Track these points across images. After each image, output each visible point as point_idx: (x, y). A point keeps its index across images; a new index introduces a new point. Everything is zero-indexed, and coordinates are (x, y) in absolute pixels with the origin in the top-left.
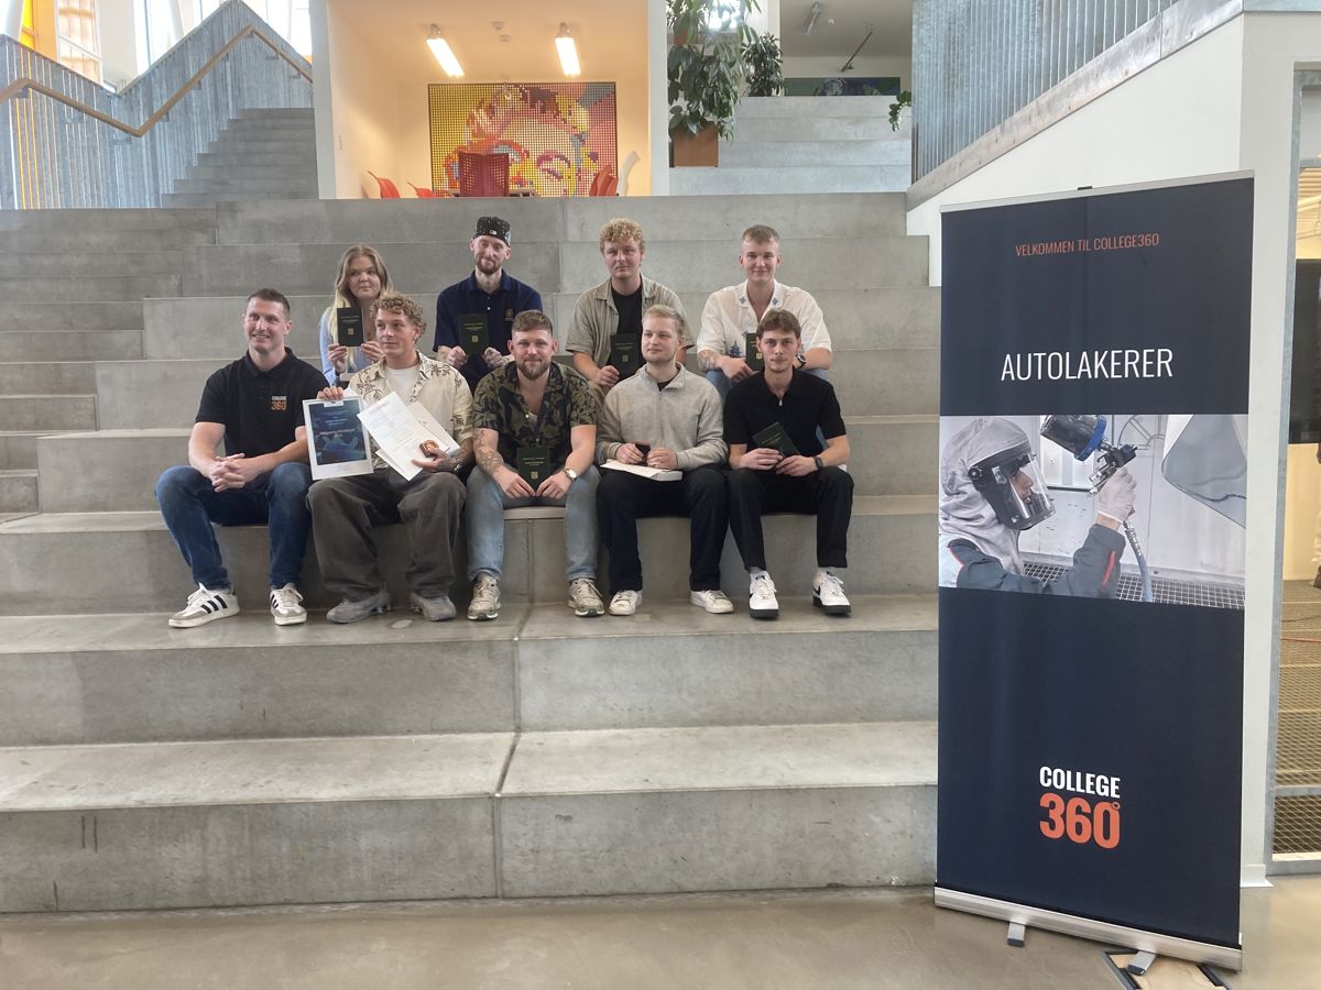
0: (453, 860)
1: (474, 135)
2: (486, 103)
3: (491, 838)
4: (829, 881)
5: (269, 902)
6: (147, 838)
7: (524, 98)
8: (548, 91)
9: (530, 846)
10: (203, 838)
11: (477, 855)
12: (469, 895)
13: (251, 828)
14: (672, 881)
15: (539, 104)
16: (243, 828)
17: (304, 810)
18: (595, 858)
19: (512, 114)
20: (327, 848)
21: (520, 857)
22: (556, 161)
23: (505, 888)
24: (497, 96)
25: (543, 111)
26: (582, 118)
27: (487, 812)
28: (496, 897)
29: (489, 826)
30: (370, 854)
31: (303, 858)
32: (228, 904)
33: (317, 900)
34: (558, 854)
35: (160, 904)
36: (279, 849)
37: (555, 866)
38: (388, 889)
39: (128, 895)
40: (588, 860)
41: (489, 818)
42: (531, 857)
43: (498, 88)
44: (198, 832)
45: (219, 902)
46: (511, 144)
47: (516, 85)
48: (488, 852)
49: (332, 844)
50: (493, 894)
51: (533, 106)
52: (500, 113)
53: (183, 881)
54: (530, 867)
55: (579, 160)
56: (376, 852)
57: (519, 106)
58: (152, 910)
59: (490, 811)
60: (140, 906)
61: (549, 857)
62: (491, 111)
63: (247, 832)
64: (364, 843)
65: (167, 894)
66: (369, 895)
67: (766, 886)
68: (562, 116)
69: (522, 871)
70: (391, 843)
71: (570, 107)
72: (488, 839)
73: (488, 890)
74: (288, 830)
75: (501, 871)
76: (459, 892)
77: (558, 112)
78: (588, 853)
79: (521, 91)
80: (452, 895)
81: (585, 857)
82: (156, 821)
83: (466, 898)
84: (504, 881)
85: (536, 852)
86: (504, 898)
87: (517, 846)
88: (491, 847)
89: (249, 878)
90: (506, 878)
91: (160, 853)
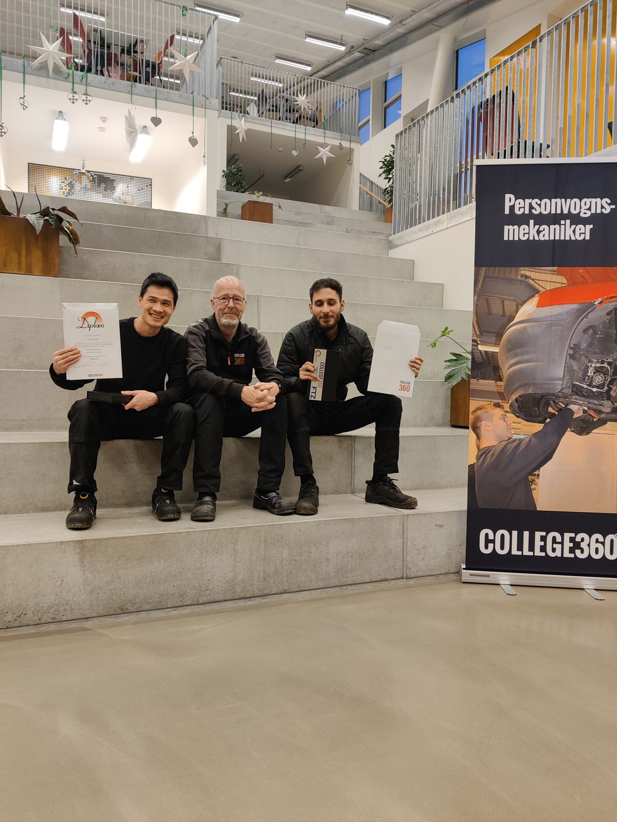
0: (381, 555)
3: (402, 540)
5: (273, 593)
6: (198, 553)
9: (422, 544)
10: (235, 550)
11: (393, 552)
12: (388, 578)
13: (265, 541)
16: (260, 543)
18: (454, 550)
20: (310, 553)
21: (415, 552)
23: (408, 572)
27: (400, 524)
28: (403, 578)
29: (401, 533)
30: (335, 555)
31: (296, 560)
32: (248, 595)
33: (303, 589)
34: (435, 549)
35: (201, 601)
36: (282, 555)
37: (434, 556)
38: (344, 577)
39: (182, 595)
40: (450, 552)
41: (401, 528)
42: (422, 551)
44: (232, 546)
45: (242, 595)
47: (89, 172)
48: (400, 549)
49: (313, 550)
50: (400, 576)
53: (220, 582)
54: (421, 557)
56: (338, 553)
58: (200, 604)
59: (402, 523)
60: (189, 602)
61: (431, 550)
63: (262, 545)
65: (208, 592)
66: (334, 582)
69: (417, 561)
70: (347, 547)
72: (400, 541)
73: (398, 574)
74: (288, 542)
75: (406, 561)
76: (383, 577)
78: (450, 547)
79: (92, 175)
80: (379, 579)
82: (205, 541)
83: (386, 580)
84: (407, 567)
85: (424, 548)
86: (407, 578)
87: (415, 545)
88: (402, 546)
89: (262, 577)
90: (408, 565)
91: (206, 563)
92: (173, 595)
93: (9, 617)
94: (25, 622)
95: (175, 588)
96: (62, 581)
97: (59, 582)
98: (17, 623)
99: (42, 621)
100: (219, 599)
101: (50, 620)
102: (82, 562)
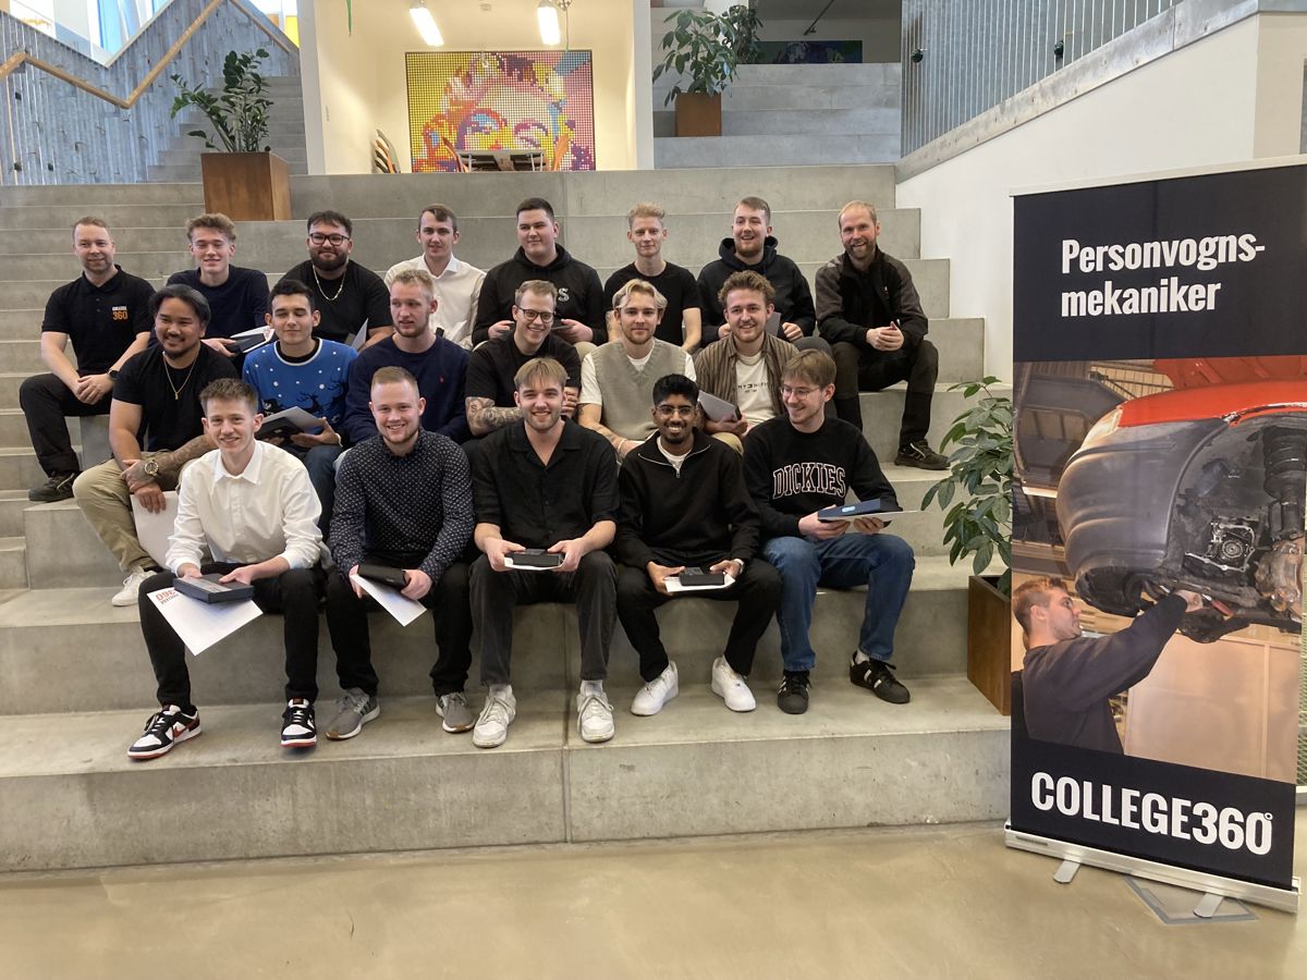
0: (526, 808)
1: (452, 103)
2: (464, 72)
3: (561, 787)
4: (871, 820)
5: (355, 849)
6: (241, 793)
7: (501, 66)
8: (525, 59)
9: (596, 793)
10: (293, 792)
11: (547, 803)
12: (540, 840)
13: (337, 783)
14: (727, 823)
15: (516, 72)
17: (386, 765)
18: (656, 804)
19: (490, 81)
20: (408, 800)
21: (586, 804)
22: (534, 129)
23: (573, 833)
24: (474, 65)
25: (520, 79)
26: (557, 85)
27: (556, 763)
28: (566, 842)
29: (558, 776)
30: (448, 805)
31: (385, 810)
32: (317, 851)
33: (400, 848)
34: (622, 801)
35: (253, 853)
36: (364, 800)
37: (620, 811)
38: (465, 836)
39: (225, 846)
40: (650, 806)
41: (558, 768)
42: (598, 804)
43: (476, 56)
44: (289, 787)
45: (309, 851)
46: (489, 112)
47: (494, 53)
48: (558, 800)
49: (413, 796)
50: (561, 838)
51: (510, 74)
52: (478, 81)
53: (274, 831)
54: (597, 812)
55: (556, 128)
56: (453, 802)
57: (496, 74)
58: (248, 859)
59: (559, 764)
60: (235, 855)
61: (614, 803)
62: (468, 80)
63: (333, 787)
64: (442, 795)
65: (260, 844)
66: (448, 841)
67: (814, 825)
68: (539, 84)
69: (589, 818)
70: (467, 794)
71: (547, 74)
72: (557, 788)
73: (557, 835)
74: (371, 784)
75: (570, 817)
76: (531, 837)
77: (535, 80)
78: (649, 799)
79: (498, 58)
80: (525, 841)
81: (647, 803)
82: (249, 777)
83: (537, 843)
84: (572, 826)
85: (602, 799)
86: (573, 842)
87: (584, 794)
88: (561, 795)
89: (336, 829)
90: (574, 823)
91: (253, 806)
92: (212, 844)
93: (12, 860)
94: (31, 866)
95: (214, 837)
96: (69, 821)
97: (65, 823)
98: (21, 867)
99: (50, 867)
100: (277, 854)
101: (60, 866)
102: (90, 798)
